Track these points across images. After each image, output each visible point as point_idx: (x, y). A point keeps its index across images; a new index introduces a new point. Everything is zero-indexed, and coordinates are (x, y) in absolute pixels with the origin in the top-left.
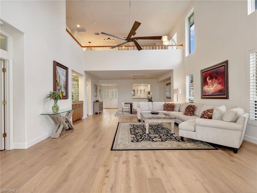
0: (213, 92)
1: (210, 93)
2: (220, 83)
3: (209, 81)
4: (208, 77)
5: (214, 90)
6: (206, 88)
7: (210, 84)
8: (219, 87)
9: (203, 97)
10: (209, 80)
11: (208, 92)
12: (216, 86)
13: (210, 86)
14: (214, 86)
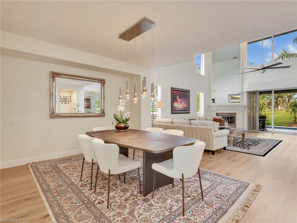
0: (182, 108)
1: (180, 109)
2: (185, 103)
3: (179, 100)
4: (178, 96)
5: (182, 107)
6: (176, 105)
7: (180, 102)
8: (185, 105)
9: (173, 112)
10: (179, 98)
11: (178, 108)
12: (183, 105)
13: (179, 104)
14: (182, 104)
